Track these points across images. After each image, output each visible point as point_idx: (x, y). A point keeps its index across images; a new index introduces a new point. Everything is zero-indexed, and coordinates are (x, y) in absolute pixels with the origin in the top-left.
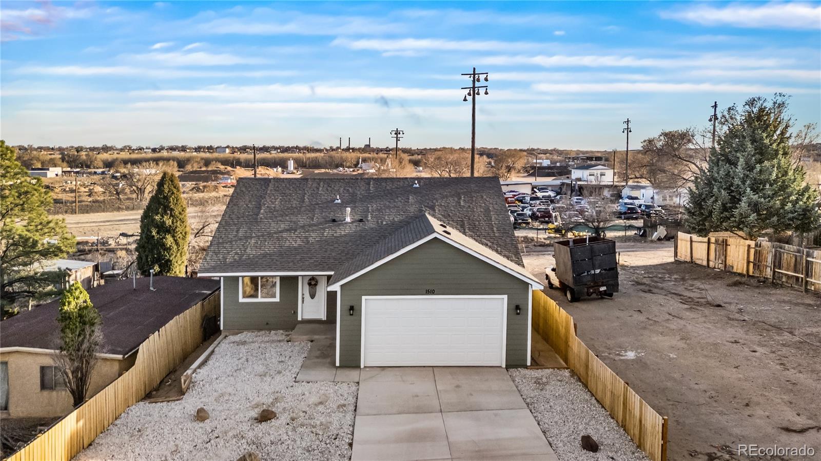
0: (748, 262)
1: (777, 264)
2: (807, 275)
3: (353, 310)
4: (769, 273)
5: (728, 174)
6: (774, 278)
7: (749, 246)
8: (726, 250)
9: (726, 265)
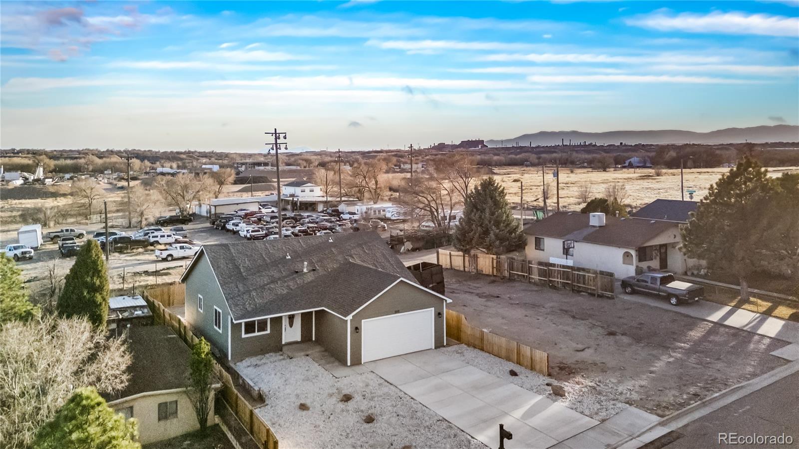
0: (493, 268)
1: (511, 268)
2: (529, 274)
3: (358, 329)
4: (506, 274)
5: (480, 217)
6: (510, 276)
7: (493, 258)
8: (477, 261)
9: (477, 269)
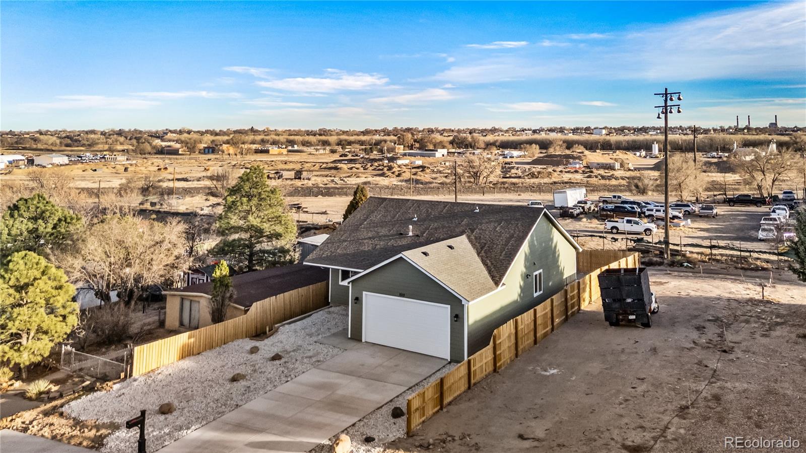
3: (358, 300)
